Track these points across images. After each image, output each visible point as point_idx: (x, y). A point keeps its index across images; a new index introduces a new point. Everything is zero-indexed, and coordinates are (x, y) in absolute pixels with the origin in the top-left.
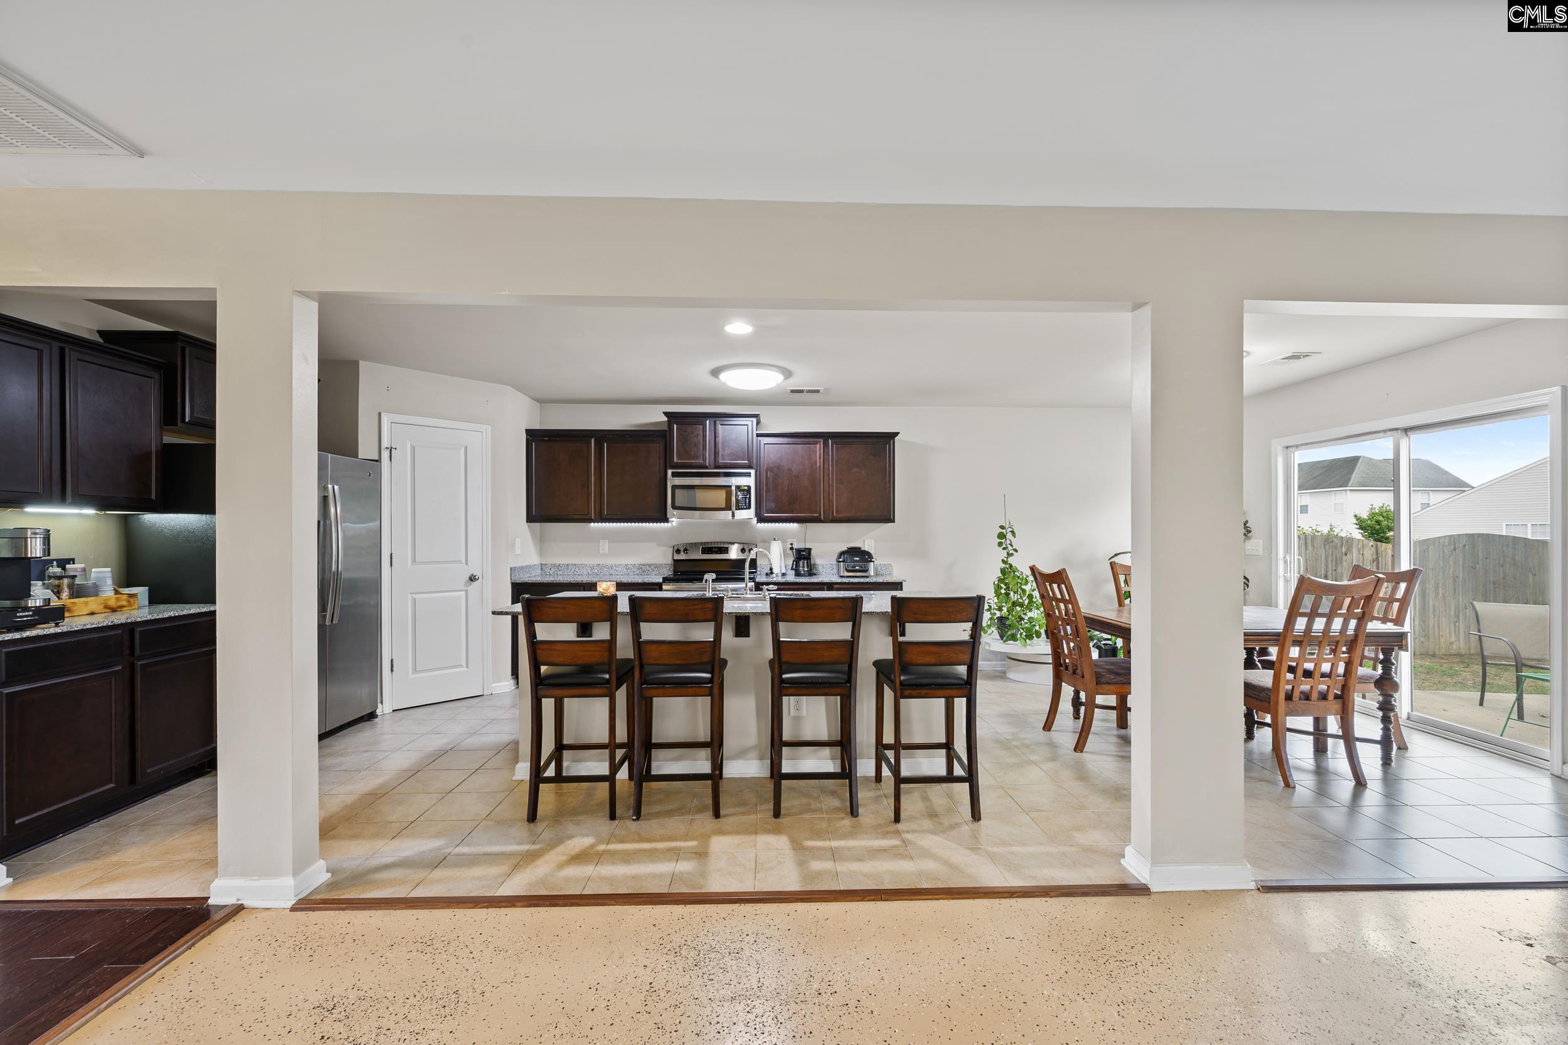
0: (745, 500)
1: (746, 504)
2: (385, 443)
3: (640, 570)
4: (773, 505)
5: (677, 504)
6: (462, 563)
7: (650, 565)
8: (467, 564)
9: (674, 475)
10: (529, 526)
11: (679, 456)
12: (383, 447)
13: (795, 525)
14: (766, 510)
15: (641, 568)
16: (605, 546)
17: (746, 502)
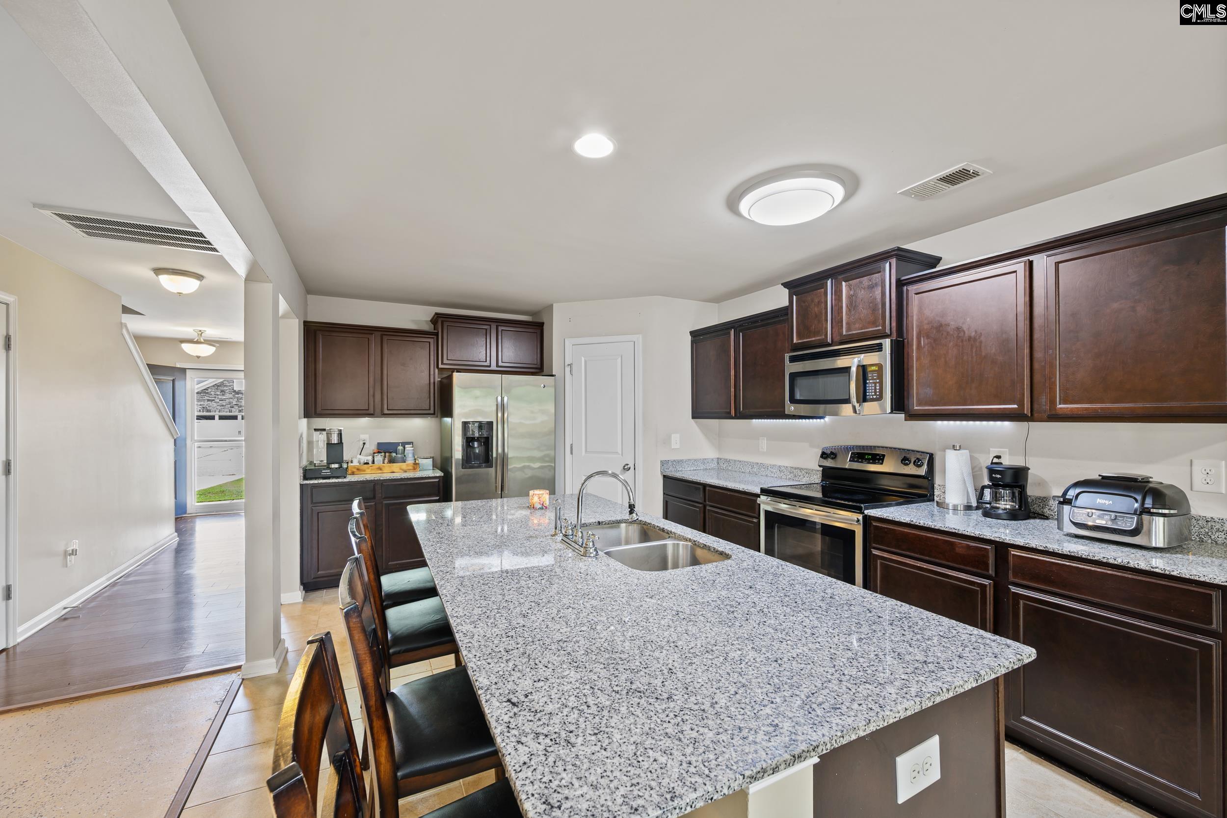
0: (875, 386)
1: (875, 392)
2: (567, 363)
3: (792, 475)
4: (929, 391)
5: (798, 396)
6: (619, 454)
7: (801, 469)
8: (622, 455)
9: (793, 359)
10: (696, 423)
11: (799, 336)
12: (566, 365)
13: (1007, 424)
14: (918, 400)
15: (793, 473)
16: (764, 444)
17: (875, 389)
